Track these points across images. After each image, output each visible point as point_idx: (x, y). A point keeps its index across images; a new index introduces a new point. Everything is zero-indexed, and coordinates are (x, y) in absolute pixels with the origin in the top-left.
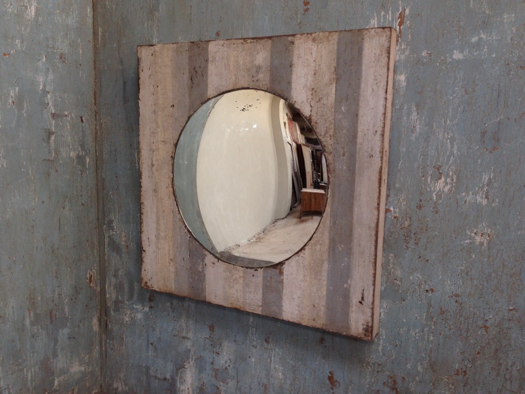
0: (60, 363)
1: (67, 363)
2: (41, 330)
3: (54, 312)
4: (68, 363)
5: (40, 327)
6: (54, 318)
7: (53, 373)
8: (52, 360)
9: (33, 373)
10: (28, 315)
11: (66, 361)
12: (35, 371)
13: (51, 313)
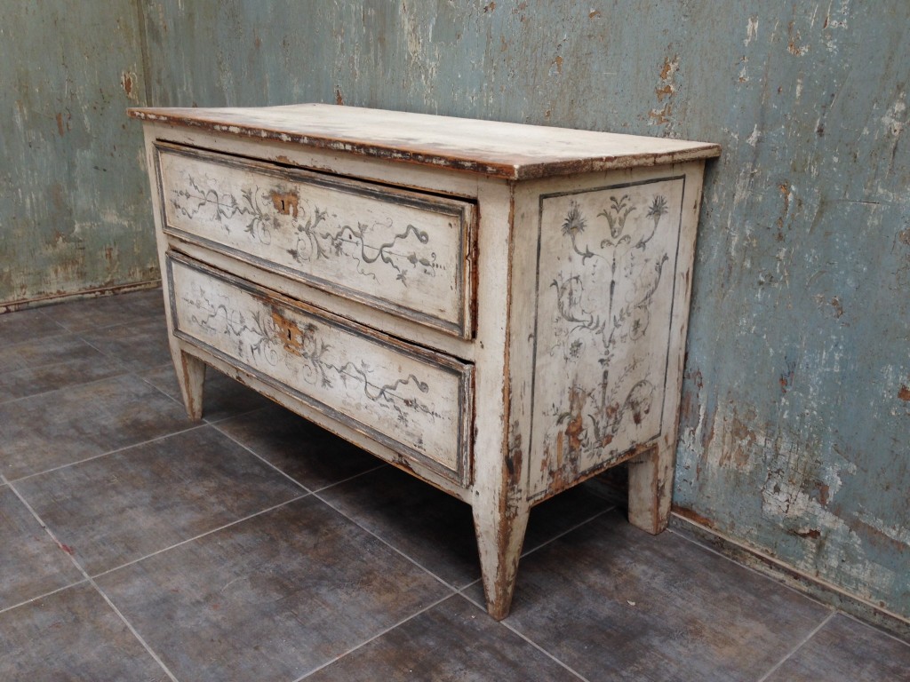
0: (82, 200)
1: (94, 205)
2: (42, 140)
3: (64, 119)
4: (97, 205)
5: (41, 135)
6: (65, 128)
7: (70, 212)
8: (67, 192)
9: (34, 200)
10: (18, 109)
11: (93, 202)
12: (37, 199)
13: (59, 117)
